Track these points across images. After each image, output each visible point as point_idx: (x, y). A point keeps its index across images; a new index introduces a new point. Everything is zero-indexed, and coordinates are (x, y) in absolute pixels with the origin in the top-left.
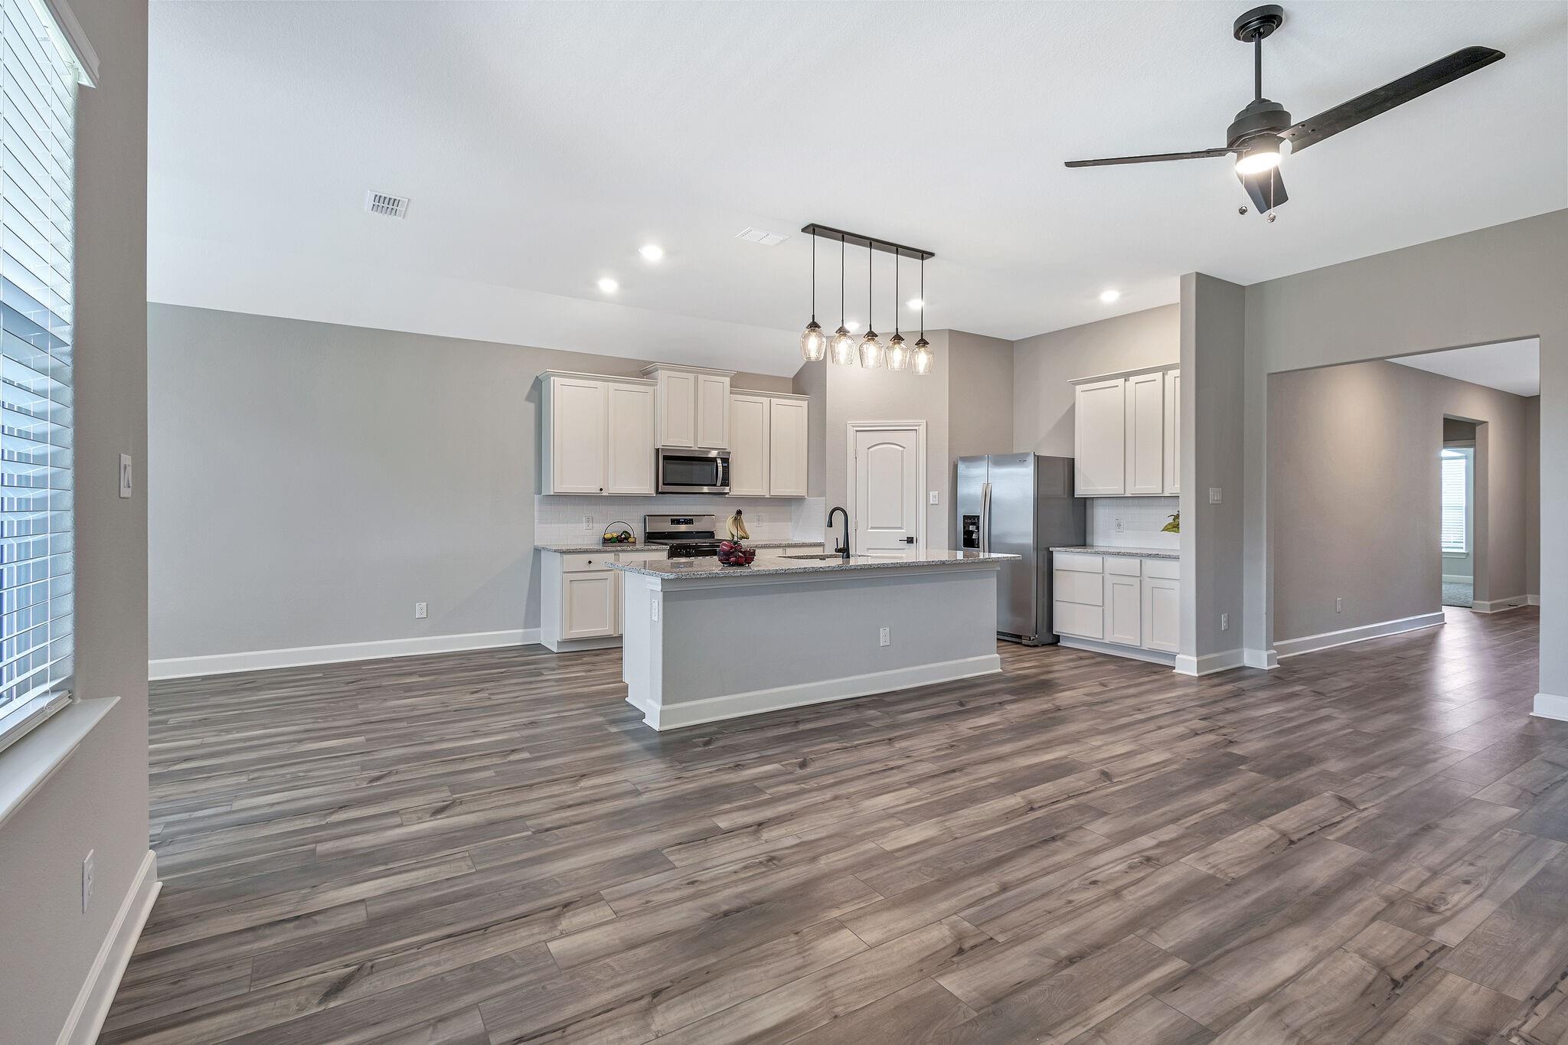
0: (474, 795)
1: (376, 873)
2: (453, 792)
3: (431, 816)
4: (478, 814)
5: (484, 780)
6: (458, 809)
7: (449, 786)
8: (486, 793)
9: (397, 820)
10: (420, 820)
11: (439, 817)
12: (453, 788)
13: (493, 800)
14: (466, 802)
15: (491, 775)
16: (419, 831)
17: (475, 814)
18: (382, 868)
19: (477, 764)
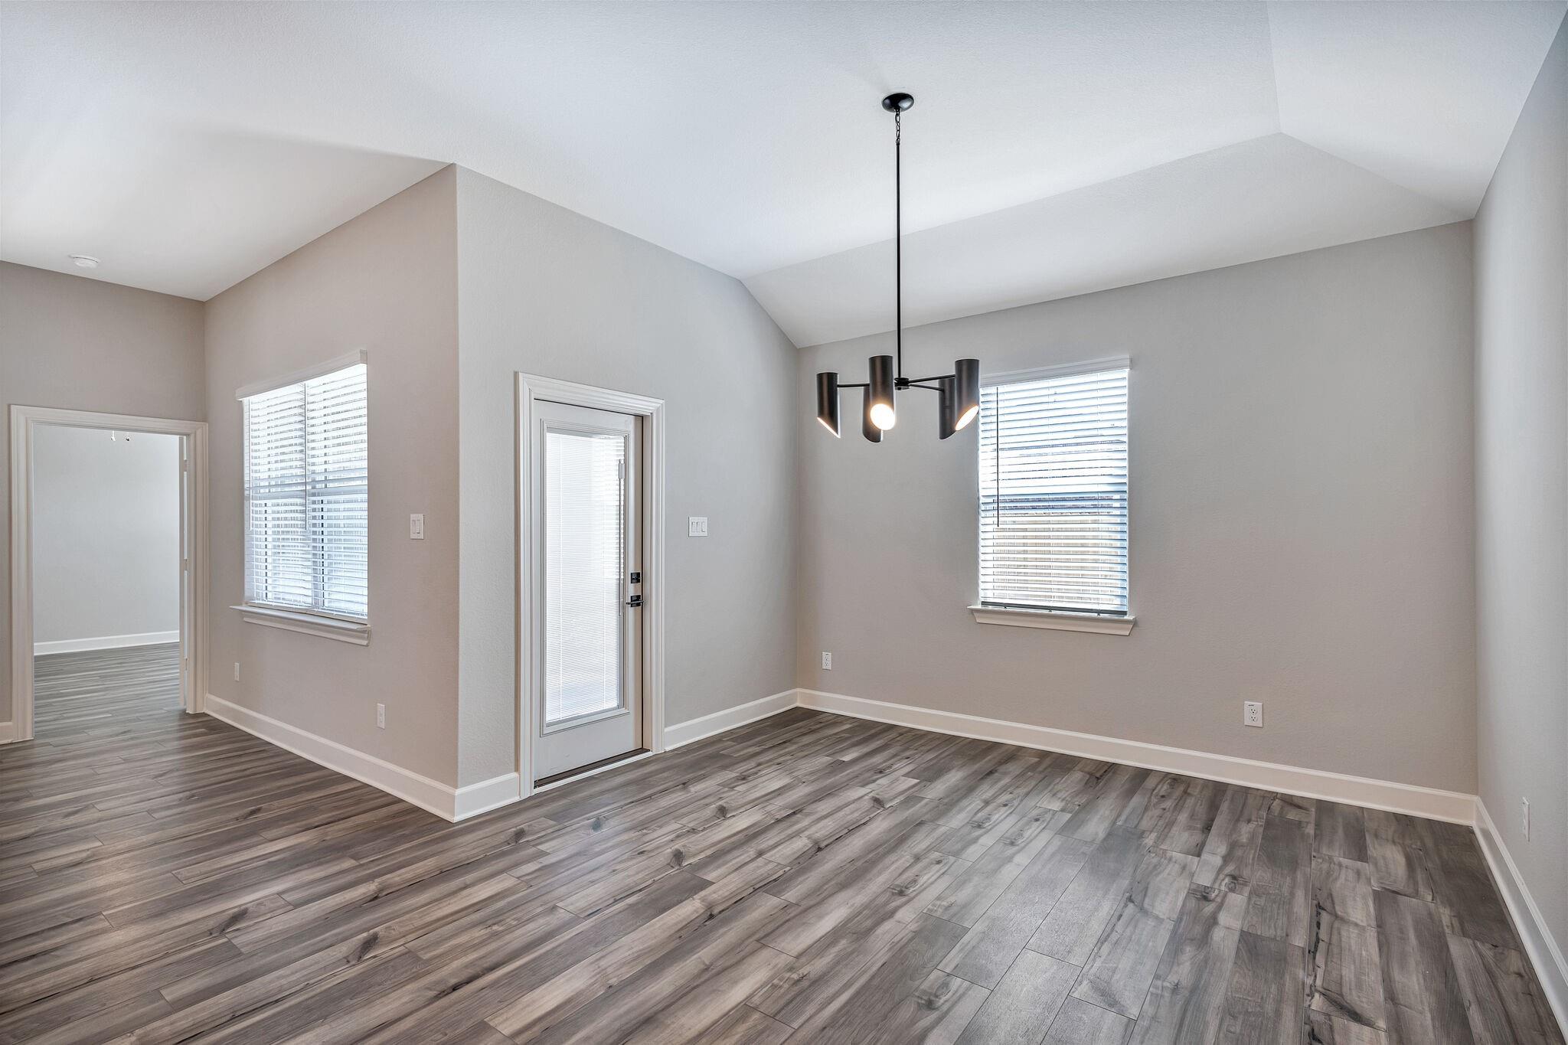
0: (194, 946)
1: (275, 855)
2: (229, 945)
3: (247, 909)
4: (181, 923)
5: (181, 977)
6: (211, 923)
7: (241, 954)
8: (175, 953)
9: (290, 897)
10: (260, 903)
11: (236, 910)
12: (232, 953)
13: (161, 945)
14: (202, 934)
15: (169, 990)
16: (254, 892)
17: (185, 921)
18: (270, 860)
19: (203, 1009)
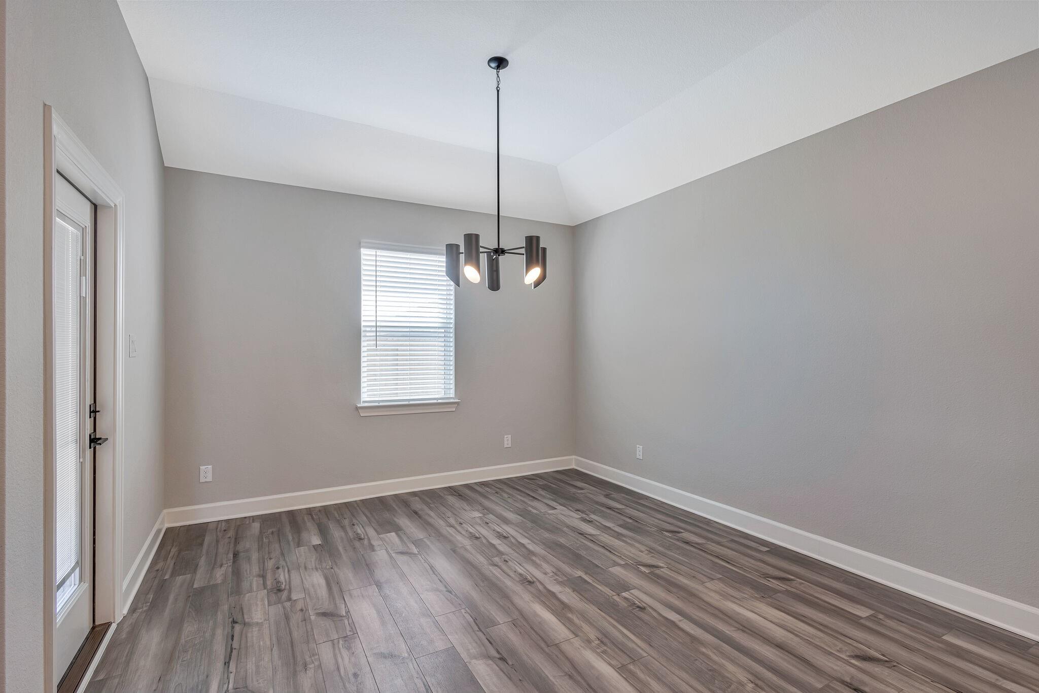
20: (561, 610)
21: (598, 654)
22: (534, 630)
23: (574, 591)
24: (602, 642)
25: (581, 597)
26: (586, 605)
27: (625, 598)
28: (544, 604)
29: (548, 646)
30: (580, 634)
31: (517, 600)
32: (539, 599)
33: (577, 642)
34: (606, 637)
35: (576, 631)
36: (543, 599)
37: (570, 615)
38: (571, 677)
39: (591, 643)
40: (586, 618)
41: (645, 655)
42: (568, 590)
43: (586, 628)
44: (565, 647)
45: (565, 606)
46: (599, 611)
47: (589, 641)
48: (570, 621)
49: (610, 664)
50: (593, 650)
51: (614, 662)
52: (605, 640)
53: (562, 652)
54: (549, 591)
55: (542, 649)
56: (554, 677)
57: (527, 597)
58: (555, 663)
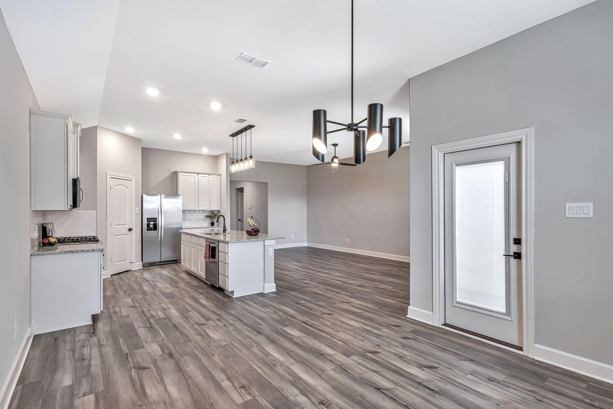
20: (296, 381)
21: (277, 360)
22: (311, 368)
23: (287, 397)
24: (274, 365)
25: (283, 393)
26: (279, 385)
27: (250, 394)
28: (308, 385)
29: (302, 361)
30: (286, 368)
31: (327, 386)
32: (312, 388)
33: (288, 364)
34: (271, 368)
35: (288, 370)
36: (310, 388)
37: (291, 378)
38: (291, 351)
39: (280, 364)
40: (281, 377)
41: (255, 361)
42: (291, 398)
43: (282, 371)
44: (293, 361)
45: (293, 384)
46: (272, 382)
47: (281, 365)
48: (291, 375)
49: (273, 356)
50: (279, 361)
51: (271, 357)
52: (272, 366)
53: (295, 359)
54: (306, 396)
55: (305, 360)
56: (298, 351)
57: (321, 389)
58: (297, 355)
